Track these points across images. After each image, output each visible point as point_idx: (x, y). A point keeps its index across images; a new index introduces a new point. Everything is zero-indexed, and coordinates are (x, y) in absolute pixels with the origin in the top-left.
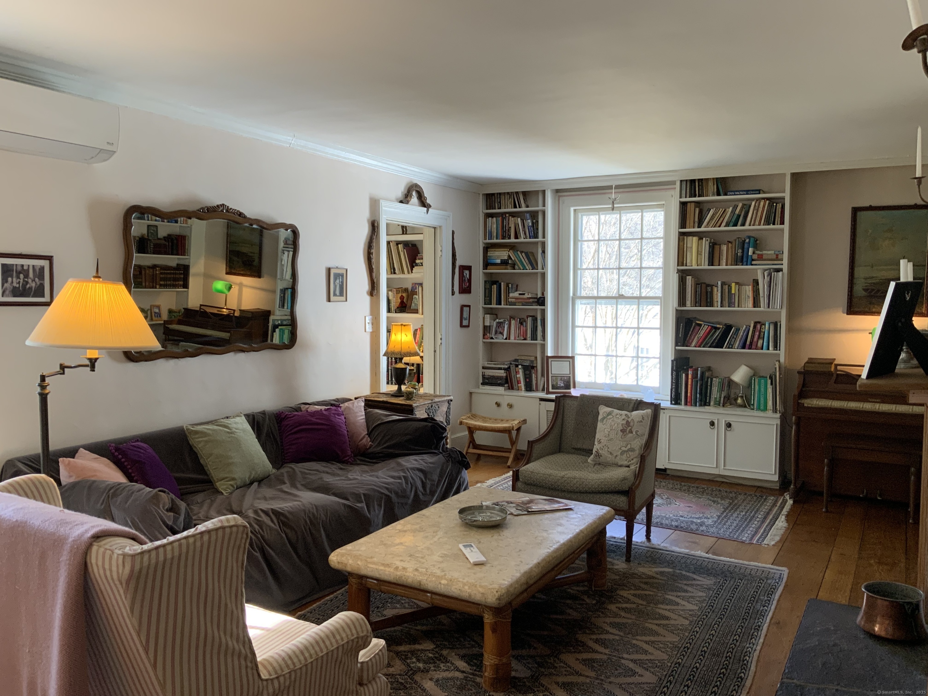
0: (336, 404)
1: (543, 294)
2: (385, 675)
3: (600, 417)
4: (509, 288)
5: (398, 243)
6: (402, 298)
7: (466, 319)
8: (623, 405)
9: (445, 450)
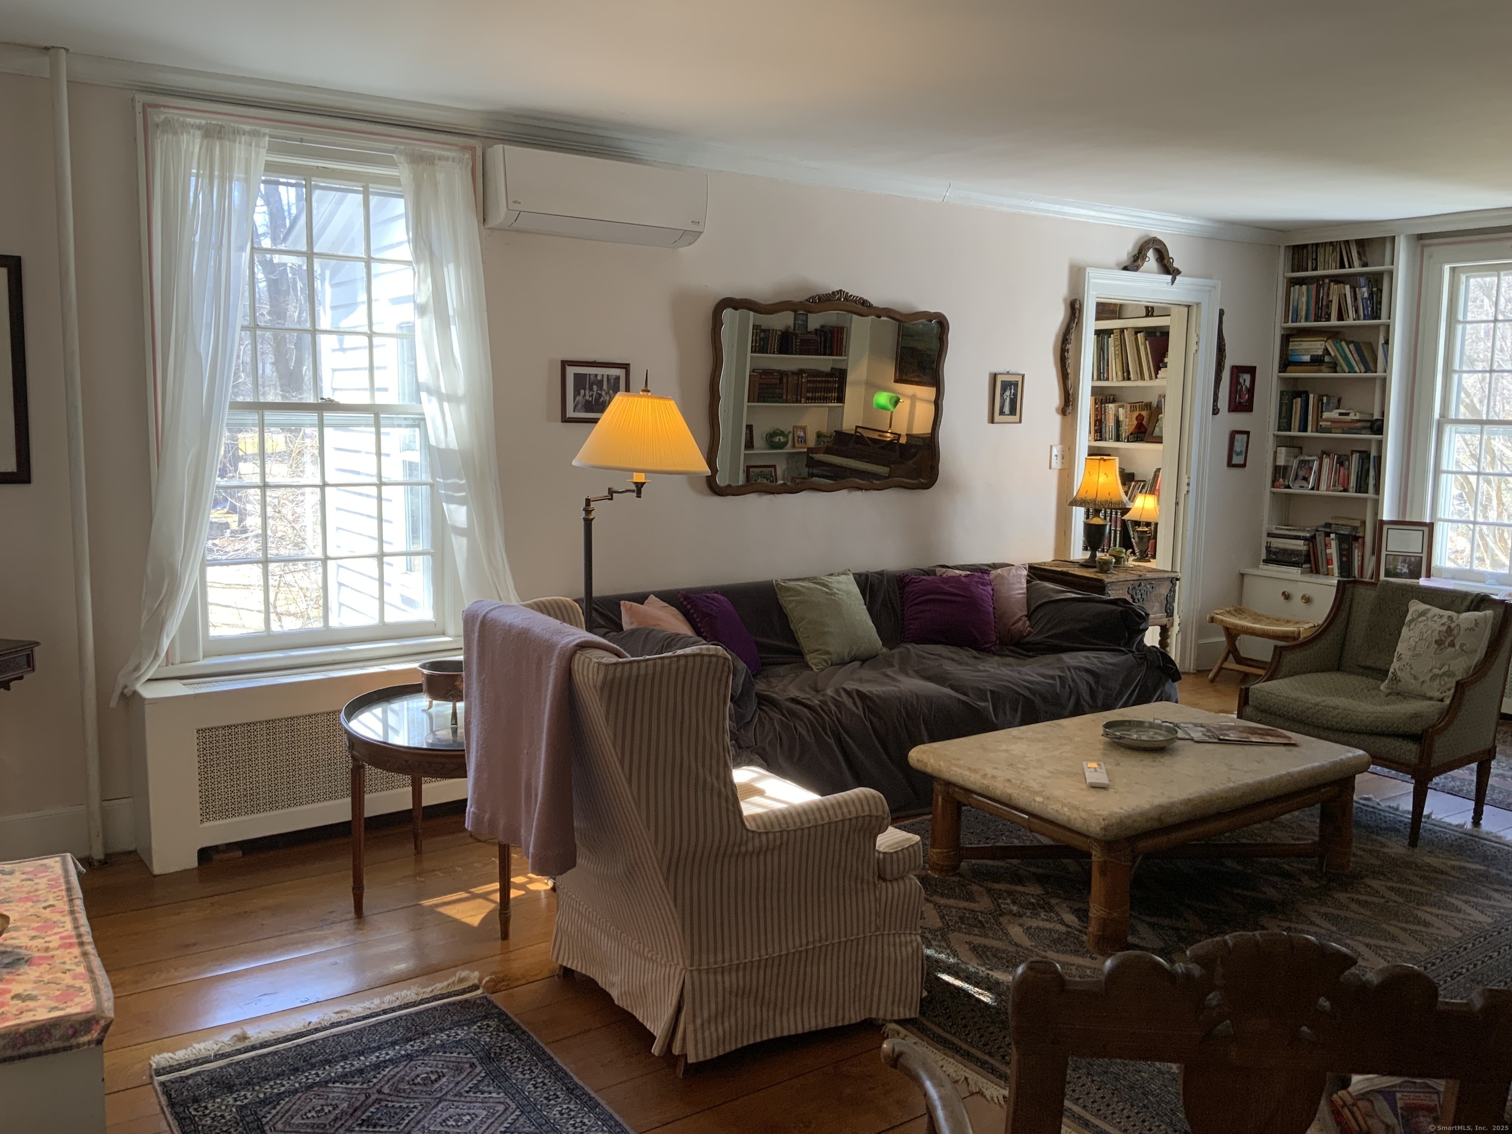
0: (982, 571)
1: (1383, 414)
2: (918, 877)
3: (1408, 618)
4: (1322, 404)
5: (1137, 331)
6: (1140, 418)
7: (1238, 454)
8: (1453, 602)
9: (1141, 648)
